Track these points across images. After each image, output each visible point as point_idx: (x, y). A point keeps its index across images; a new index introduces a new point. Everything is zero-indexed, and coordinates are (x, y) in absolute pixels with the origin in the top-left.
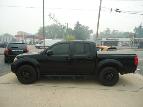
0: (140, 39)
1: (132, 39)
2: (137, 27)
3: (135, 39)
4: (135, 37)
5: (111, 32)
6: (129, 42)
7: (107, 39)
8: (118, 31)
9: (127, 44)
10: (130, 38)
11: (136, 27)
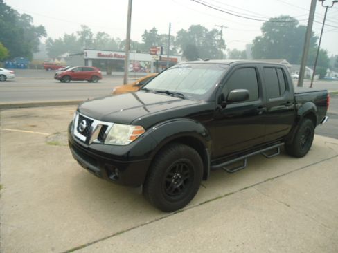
0: (170, 57)
1: (155, 56)
2: (148, 32)
3: (162, 56)
4: (162, 54)
5: (94, 37)
6: (145, 62)
7: (99, 55)
8: (108, 35)
9: (141, 67)
10: (151, 54)
11: (146, 31)
